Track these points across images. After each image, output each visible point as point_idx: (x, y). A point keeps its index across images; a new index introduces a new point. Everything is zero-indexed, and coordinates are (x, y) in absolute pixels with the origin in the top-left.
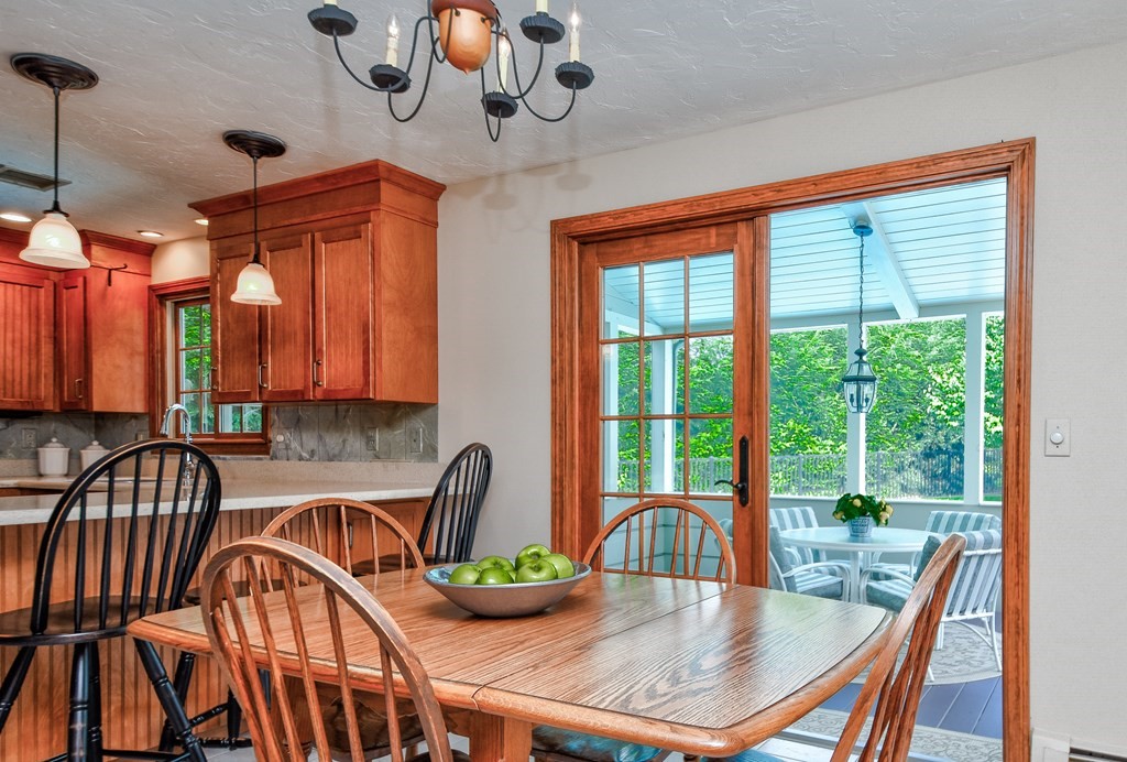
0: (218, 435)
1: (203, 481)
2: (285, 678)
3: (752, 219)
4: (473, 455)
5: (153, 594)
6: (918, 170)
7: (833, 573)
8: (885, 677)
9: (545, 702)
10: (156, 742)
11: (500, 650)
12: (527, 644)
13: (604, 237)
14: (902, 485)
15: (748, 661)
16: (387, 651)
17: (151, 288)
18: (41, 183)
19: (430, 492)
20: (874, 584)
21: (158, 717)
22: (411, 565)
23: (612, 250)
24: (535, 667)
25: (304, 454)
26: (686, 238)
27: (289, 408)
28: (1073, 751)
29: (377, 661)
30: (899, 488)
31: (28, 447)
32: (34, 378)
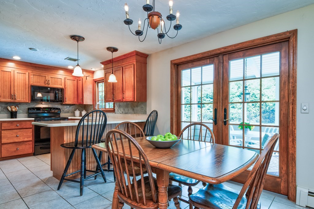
0: (105, 109)
1: (104, 118)
2: (121, 158)
3: (218, 56)
4: (154, 113)
5: (95, 140)
6: (263, 40)
7: (238, 142)
8: (257, 169)
9: (173, 168)
10: (95, 169)
11: (162, 155)
12: (168, 154)
13: (182, 63)
14: (256, 120)
15: (220, 162)
16: (140, 154)
17: (94, 80)
18: (75, 60)
19: (145, 120)
20: (249, 145)
21: (96, 164)
22: (142, 136)
23: (184, 66)
24: (170, 160)
25: (121, 113)
26: (201, 62)
27: (118, 103)
28: (309, 192)
29: (138, 156)
30: (256, 121)
31: (73, 111)
32: (74, 98)
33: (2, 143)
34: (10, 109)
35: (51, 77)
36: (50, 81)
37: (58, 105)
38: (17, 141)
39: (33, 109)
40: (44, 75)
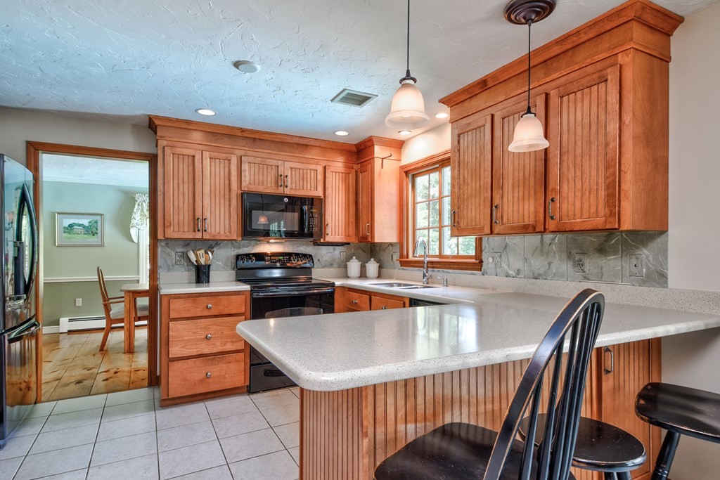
0: (441, 256)
17: (401, 167)
18: (361, 101)
25: (511, 272)
31: (343, 262)
32: (347, 224)
33: (170, 356)
34: (193, 258)
35: (291, 168)
36: (289, 177)
37: (307, 245)
38: (206, 351)
39: (248, 256)
40: (274, 162)
